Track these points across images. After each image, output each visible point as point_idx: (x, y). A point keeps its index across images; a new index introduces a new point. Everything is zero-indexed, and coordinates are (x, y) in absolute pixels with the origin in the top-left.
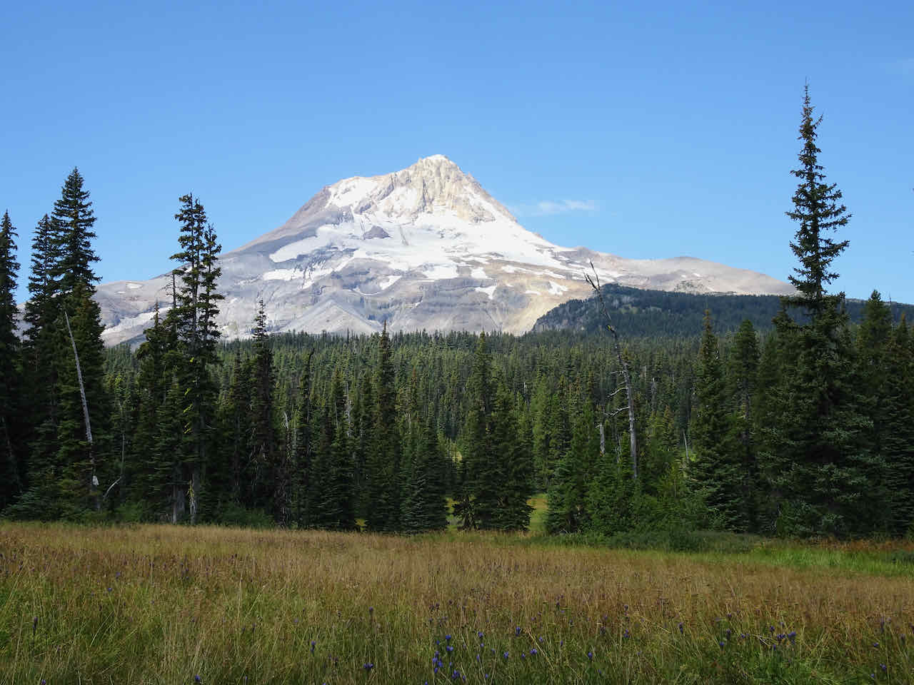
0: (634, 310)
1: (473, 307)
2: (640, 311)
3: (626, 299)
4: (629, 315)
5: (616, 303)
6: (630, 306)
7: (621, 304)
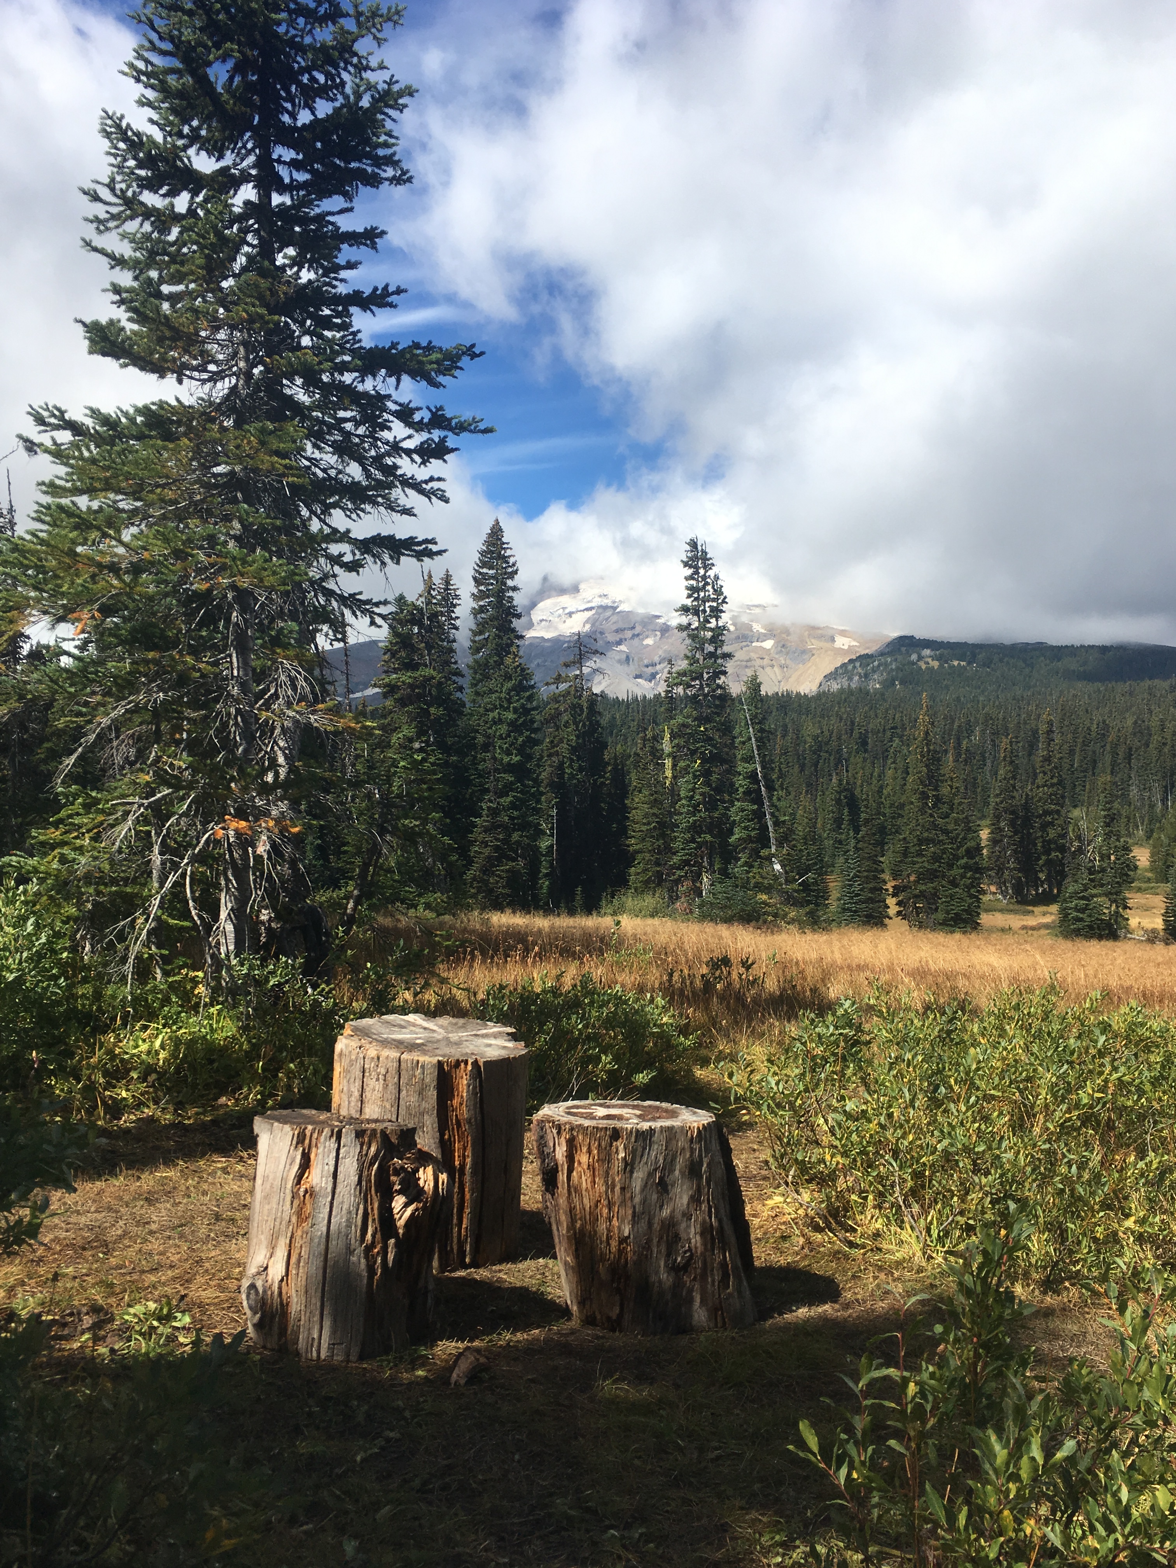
0: (935, 664)
1: (749, 664)
2: (941, 666)
3: (927, 652)
4: (930, 670)
5: (914, 657)
6: (930, 660)
7: (920, 658)
